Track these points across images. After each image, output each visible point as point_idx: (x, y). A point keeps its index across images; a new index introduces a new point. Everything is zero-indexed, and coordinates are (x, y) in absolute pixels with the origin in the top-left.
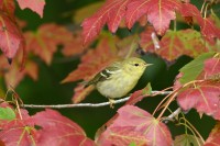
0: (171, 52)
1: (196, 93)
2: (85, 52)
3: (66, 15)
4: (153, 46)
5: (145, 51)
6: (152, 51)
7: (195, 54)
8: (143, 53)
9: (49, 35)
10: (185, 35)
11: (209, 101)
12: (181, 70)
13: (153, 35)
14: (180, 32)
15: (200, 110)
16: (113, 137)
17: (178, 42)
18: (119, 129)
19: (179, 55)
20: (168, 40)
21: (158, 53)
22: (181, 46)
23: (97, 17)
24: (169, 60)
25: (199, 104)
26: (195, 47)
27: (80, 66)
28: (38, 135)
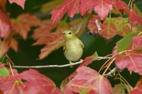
0: (108, 33)
1: (127, 58)
3: (36, 7)
4: (97, 28)
5: (92, 32)
6: (96, 32)
7: (124, 34)
8: (91, 34)
9: (25, 20)
10: (117, 21)
12: (117, 43)
13: (97, 21)
14: (113, 19)
15: (130, 69)
16: (73, 87)
17: (112, 25)
18: (77, 82)
20: (106, 24)
22: (115, 28)
23: (60, 8)
24: (108, 38)
25: (129, 65)
26: (124, 29)
28: (24, 86)
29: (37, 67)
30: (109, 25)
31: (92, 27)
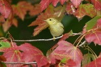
1: (94, 35)
2: (40, 14)
4: (72, 11)
5: (68, 13)
6: (71, 14)
8: (67, 15)
9: (23, 6)
10: (86, 6)
11: (99, 38)
12: (86, 24)
13: (72, 6)
14: (84, 5)
16: (56, 55)
17: (83, 9)
19: (84, 15)
21: (74, 14)
22: (84, 11)
26: (91, 12)
27: (37, 19)
28: (22, 55)
29: (30, 41)
30: (80, 9)
31: (68, 10)
